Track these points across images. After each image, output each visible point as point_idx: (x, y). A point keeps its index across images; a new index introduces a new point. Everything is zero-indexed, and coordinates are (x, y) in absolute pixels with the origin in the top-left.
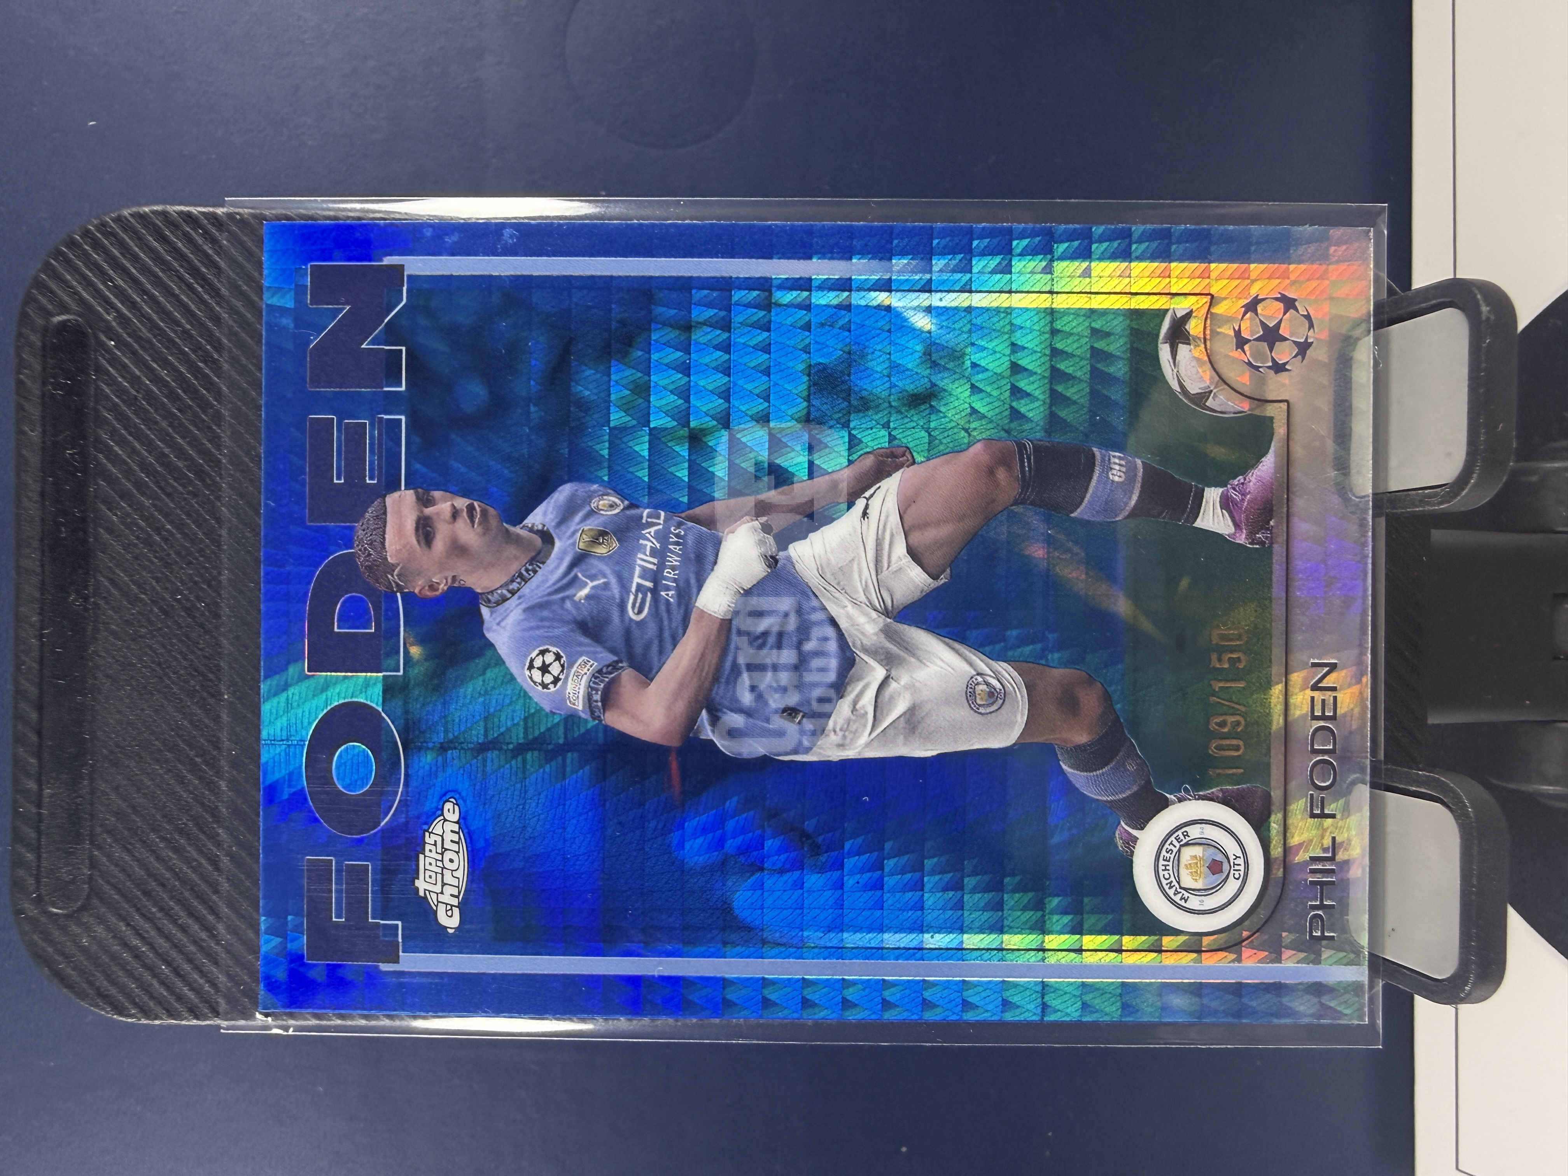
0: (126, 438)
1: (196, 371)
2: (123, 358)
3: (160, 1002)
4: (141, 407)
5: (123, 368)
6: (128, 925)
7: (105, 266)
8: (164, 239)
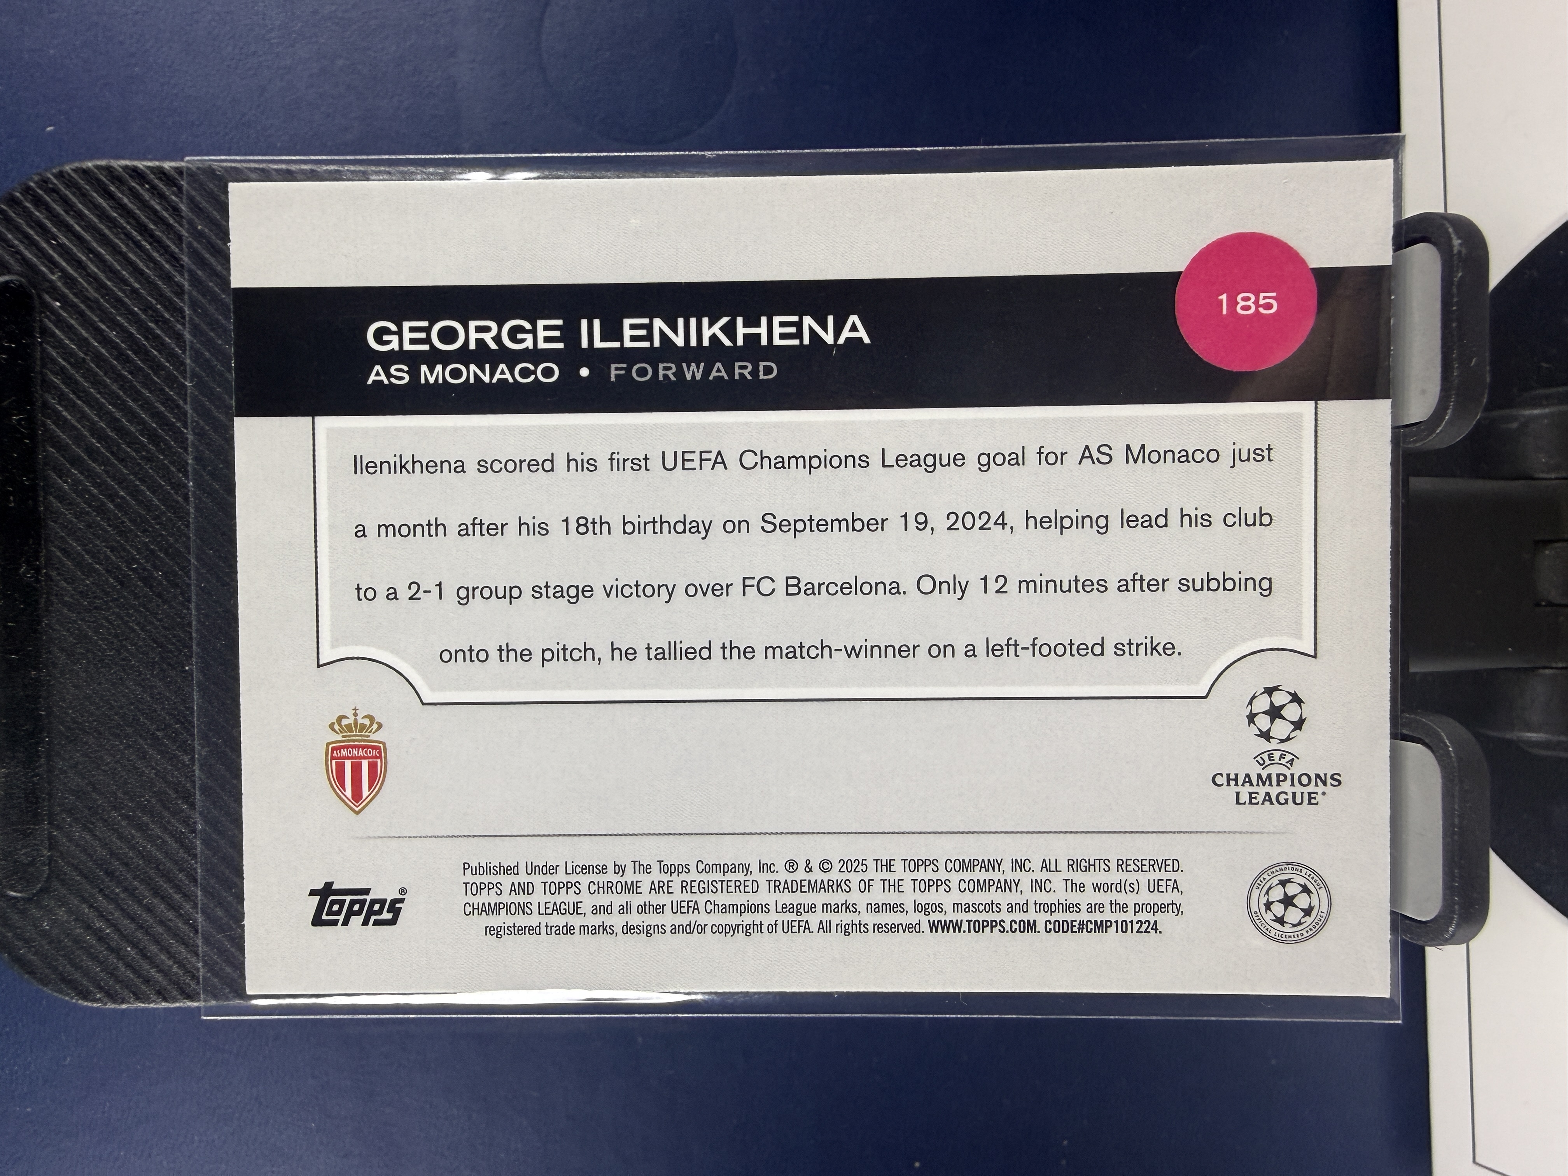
0: (74, 403)
1: (147, 332)
2: (69, 319)
3: (127, 985)
4: (89, 370)
5: (68, 329)
6: (91, 906)
7: (48, 224)
8: (110, 196)
